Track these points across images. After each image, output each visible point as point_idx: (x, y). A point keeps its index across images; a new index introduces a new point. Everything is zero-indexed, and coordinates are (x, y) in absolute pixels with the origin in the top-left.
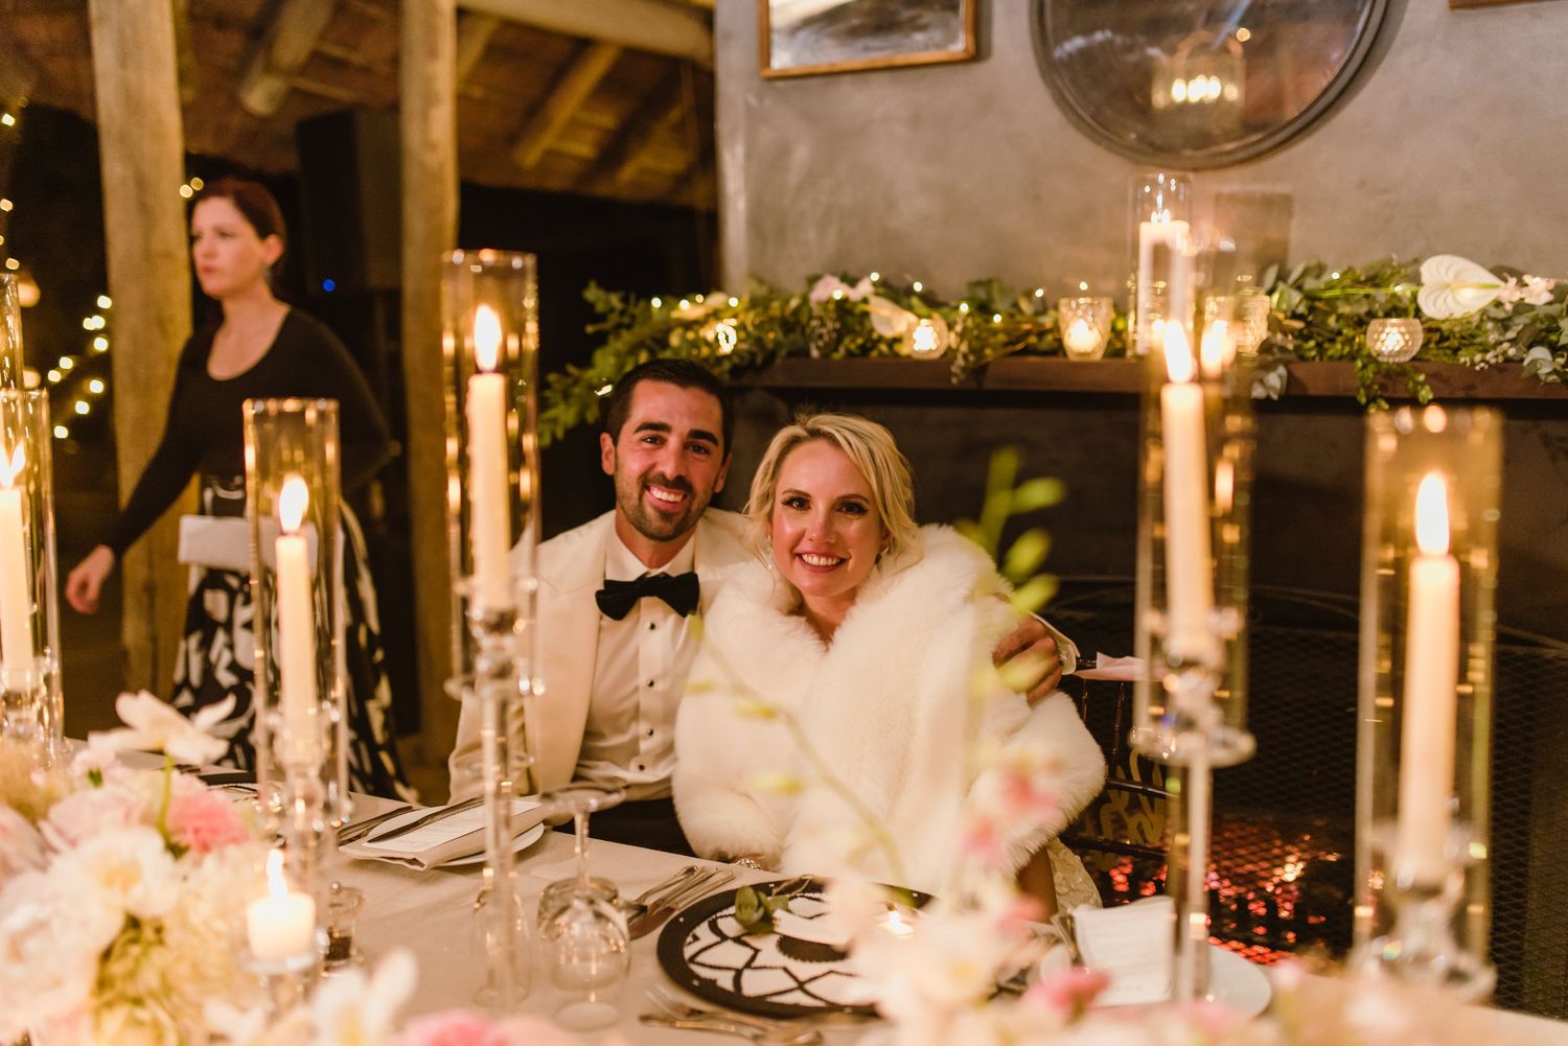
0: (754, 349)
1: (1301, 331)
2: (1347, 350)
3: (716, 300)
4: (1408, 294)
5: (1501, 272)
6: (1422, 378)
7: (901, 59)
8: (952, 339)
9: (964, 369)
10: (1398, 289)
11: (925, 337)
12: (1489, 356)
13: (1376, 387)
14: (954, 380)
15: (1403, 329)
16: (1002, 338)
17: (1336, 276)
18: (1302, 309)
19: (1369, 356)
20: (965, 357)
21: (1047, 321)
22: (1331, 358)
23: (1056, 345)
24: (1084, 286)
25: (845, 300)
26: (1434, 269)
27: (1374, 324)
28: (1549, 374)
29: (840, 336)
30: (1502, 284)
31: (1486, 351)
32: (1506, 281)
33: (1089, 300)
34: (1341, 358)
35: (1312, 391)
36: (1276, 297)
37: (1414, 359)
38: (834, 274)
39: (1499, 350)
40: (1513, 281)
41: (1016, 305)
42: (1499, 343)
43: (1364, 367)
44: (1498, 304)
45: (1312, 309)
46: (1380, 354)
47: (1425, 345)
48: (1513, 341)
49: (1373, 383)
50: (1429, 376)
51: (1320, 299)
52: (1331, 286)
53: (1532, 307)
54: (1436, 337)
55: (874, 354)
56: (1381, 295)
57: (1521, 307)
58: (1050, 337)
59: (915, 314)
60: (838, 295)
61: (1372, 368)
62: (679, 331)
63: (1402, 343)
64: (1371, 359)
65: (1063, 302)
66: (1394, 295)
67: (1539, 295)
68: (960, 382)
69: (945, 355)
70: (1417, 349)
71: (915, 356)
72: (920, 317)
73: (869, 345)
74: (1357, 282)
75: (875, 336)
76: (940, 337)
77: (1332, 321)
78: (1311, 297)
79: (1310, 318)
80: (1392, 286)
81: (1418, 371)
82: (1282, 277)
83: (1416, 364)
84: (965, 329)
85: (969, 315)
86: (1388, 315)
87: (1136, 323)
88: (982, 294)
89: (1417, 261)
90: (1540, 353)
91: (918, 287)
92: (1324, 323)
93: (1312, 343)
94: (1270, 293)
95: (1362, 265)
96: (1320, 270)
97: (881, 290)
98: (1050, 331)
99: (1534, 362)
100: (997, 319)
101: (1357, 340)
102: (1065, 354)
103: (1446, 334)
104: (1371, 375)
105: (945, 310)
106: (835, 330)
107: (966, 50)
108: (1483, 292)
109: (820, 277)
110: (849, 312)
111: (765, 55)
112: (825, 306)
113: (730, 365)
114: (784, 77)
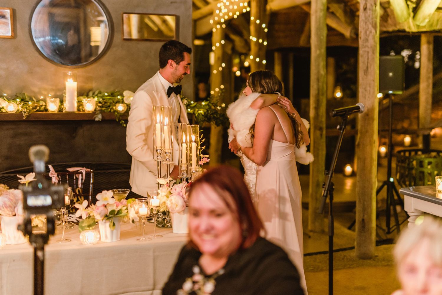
1: (102, 106)
2: (112, 110)
4: (121, 98)
8: (19, 108)
11: (11, 107)
14: (25, 118)
15: (122, 106)
16: (31, 107)
17: (106, 94)
18: (101, 101)
20: (25, 113)
21: (41, 103)
23: (45, 109)
26: (126, 93)
27: (116, 105)
33: (53, 99)
35: (107, 119)
41: (32, 100)
46: (119, 111)
51: (105, 99)
56: (115, 98)
61: (119, 114)
63: (122, 109)
65: (47, 99)
69: (18, 112)
70: (126, 110)
71: (9, 112)
72: (8, 102)
76: (15, 108)
79: (103, 103)
80: (117, 96)
84: (22, 105)
85: (20, 102)
86: (119, 103)
87: (66, 104)
89: (122, 91)
91: (5, 95)
96: (102, 92)
98: (43, 106)
100: (30, 103)
101: (114, 108)
105: (14, 100)
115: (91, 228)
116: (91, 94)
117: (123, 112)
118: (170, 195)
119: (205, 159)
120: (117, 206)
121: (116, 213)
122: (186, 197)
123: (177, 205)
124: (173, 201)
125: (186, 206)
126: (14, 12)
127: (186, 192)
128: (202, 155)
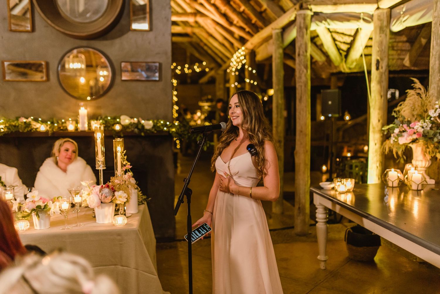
0: (9, 131)
2: (111, 129)
4: (119, 121)
5: (132, 118)
8: (48, 128)
9: (51, 133)
11: (42, 128)
14: (49, 135)
15: (119, 126)
16: (57, 128)
17: (109, 118)
18: (105, 123)
20: (51, 131)
21: (64, 125)
24: (70, 119)
25: (26, 122)
26: (122, 117)
27: (115, 125)
28: (137, 132)
29: (25, 128)
30: (131, 120)
31: (130, 129)
33: (71, 122)
36: (101, 121)
38: (23, 117)
41: (58, 122)
44: (131, 123)
47: (122, 128)
48: (133, 128)
50: (123, 133)
51: (107, 122)
55: (33, 131)
57: (134, 123)
58: (65, 128)
63: (119, 128)
64: (115, 131)
65: (67, 122)
66: (117, 121)
67: (136, 121)
68: (51, 135)
69: (47, 131)
71: (40, 131)
72: (41, 124)
74: (112, 119)
75: (32, 128)
76: (45, 128)
77: (109, 125)
80: (117, 119)
82: (101, 118)
84: (50, 126)
85: (50, 124)
86: (117, 124)
87: (79, 125)
88: (51, 120)
89: (120, 116)
91: (40, 119)
93: (107, 128)
95: (113, 116)
96: (107, 117)
97: (33, 120)
99: (136, 130)
100: (56, 125)
101: (113, 127)
102: (68, 130)
103: (125, 127)
104: (115, 133)
105: (45, 123)
107: (45, 80)
108: (129, 121)
109: (20, 117)
110: (27, 124)
111: (4, 77)
112: (22, 123)
113: (4, 133)
114: (8, 81)
115: (26, 218)
116: (99, 118)
117: (120, 130)
118: (91, 194)
119: (128, 166)
120: (44, 202)
121: (42, 208)
122: (100, 196)
123: (94, 202)
124: (91, 199)
125: (102, 202)
126: (47, 64)
127: (100, 192)
128: (124, 163)
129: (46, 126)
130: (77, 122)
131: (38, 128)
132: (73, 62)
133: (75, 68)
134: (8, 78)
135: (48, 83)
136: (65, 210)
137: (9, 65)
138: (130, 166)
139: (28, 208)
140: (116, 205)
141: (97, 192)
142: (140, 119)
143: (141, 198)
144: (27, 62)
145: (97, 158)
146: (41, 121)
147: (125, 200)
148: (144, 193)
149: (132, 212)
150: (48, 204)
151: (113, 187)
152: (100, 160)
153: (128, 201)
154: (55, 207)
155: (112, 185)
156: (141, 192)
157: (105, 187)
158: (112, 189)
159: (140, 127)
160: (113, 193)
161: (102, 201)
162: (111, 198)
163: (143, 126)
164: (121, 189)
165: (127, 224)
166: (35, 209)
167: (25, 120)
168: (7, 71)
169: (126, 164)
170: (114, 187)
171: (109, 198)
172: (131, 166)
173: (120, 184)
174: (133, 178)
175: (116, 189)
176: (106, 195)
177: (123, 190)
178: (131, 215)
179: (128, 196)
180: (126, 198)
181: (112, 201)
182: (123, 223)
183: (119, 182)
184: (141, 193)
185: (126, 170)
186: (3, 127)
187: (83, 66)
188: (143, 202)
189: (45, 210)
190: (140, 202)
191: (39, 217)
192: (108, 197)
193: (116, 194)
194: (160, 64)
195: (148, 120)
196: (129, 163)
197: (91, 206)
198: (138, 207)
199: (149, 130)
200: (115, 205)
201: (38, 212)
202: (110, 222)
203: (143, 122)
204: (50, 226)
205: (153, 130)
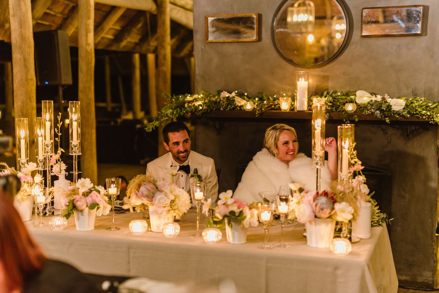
0: (208, 108)
1: (332, 105)
2: (341, 110)
3: (196, 96)
4: (354, 98)
5: (372, 94)
6: (356, 116)
7: (240, 40)
8: (255, 106)
9: (259, 113)
10: (352, 97)
11: (249, 106)
12: (368, 112)
13: (347, 118)
14: (256, 116)
15: (352, 106)
16: (266, 106)
17: (339, 94)
18: (332, 101)
19: (346, 111)
20: (258, 111)
21: (276, 102)
22: (339, 111)
23: (278, 108)
24: (284, 95)
25: (228, 97)
26: (358, 93)
27: (347, 104)
28: (379, 116)
29: (228, 105)
30: (372, 97)
31: (368, 110)
32: (373, 96)
33: (286, 98)
34: (340, 111)
35: (334, 119)
36: (327, 98)
37: (355, 112)
38: (225, 91)
39: (371, 110)
40: (374, 96)
41: (269, 98)
42: (371, 109)
43: (345, 114)
44: (372, 101)
45: (334, 101)
46: (348, 111)
47: (356, 109)
48: (373, 109)
49: (347, 117)
50: (357, 116)
51: (336, 99)
52: (339, 96)
53: (378, 101)
54: (359, 107)
55: (236, 109)
56: (349, 98)
57: (376, 101)
58: (277, 106)
59: (246, 101)
60: (227, 96)
61: (346, 114)
62: (187, 103)
63: (352, 109)
64: (346, 112)
65: (280, 98)
66: (351, 98)
67: (379, 99)
68: (258, 116)
69: (253, 110)
70: (355, 110)
71: (246, 110)
73: (235, 107)
74: (344, 95)
75: (236, 105)
76: (252, 106)
77: (338, 103)
78: (334, 98)
79: (334, 103)
80: (351, 96)
81: (355, 115)
82: (328, 93)
83: (355, 113)
84: (258, 104)
85: (258, 101)
86: (350, 102)
87: (297, 103)
88: (260, 96)
89: (356, 91)
90: (378, 112)
91: (246, 94)
92: (336, 104)
93: (334, 108)
94: (325, 97)
95: (345, 91)
96: (336, 92)
97: (237, 95)
98: (277, 105)
99: (377, 113)
100: (265, 102)
101: (343, 107)
102: (280, 110)
103: (361, 107)
104: (346, 115)
105: (252, 99)
106: (226, 104)
107: (256, 39)
108: (369, 98)
109: (222, 91)
110: (230, 100)
111: (207, 37)
112: (224, 98)
113: (202, 112)
114: (211, 43)
115: (218, 226)
116: (325, 93)
117: (353, 112)
118: (301, 202)
119: (359, 167)
120: (239, 208)
121: (237, 214)
122: (314, 206)
123: (304, 215)
124: (301, 210)
125: (316, 217)
126: (260, 16)
127: (314, 201)
128: (352, 162)
129: (252, 103)
130: (293, 99)
131: (242, 106)
132: (298, 13)
133: (300, 20)
134: (211, 38)
135: (259, 43)
136: (266, 221)
137: (213, 21)
138: (361, 166)
139: (219, 213)
140: (337, 223)
141: (310, 201)
142: (386, 96)
143: (378, 216)
144: (235, 16)
145: (313, 151)
146: (247, 96)
147: (350, 217)
148: (382, 210)
149: (361, 236)
150: (244, 211)
151: (333, 195)
152: (317, 154)
153: (354, 218)
154: (252, 216)
155: (332, 193)
156: (377, 207)
157: (321, 195)
158: (332, 198)
159: (384, 107)
160: (332, 204)
161: (317, 214)
162: (329, 211)
163: (389, 107)
164: (345, 199)
165: (351, 253)
166: (228, 214)
167: (227, 95)
168: (211, 29)
169: (356, 162)
170: (335, 197)
171: (327, 212)
172: (363, 167)
173: (344, 193)
174: (366, 185)
175: (338, 200)
176: (322, 207)
177: (347, 201)
178: (358, 240)
179: (356, 211)
180: (353, 214)
181: (331, 216)
182: (345, 250)
183: (342, 190)
184: (378, 209)
185: (355, 172)
186: (201, 104)
187: (312, 18)
188: (381, 223)
189: (239, 218)
190: (376, 222)
191: (232, 226)
192: (325, 210)
193: (337, 206)
194: (426, 9)
195: (399, 98)
196: (360, 162)
197: (300, 220)
198: (371, 230)
199: (398, 113)
200: (334, 223)
201: (231, 220)
202: (328, 246)
203: (389, 100)
204: (246, 241)
205: (405, 113)
